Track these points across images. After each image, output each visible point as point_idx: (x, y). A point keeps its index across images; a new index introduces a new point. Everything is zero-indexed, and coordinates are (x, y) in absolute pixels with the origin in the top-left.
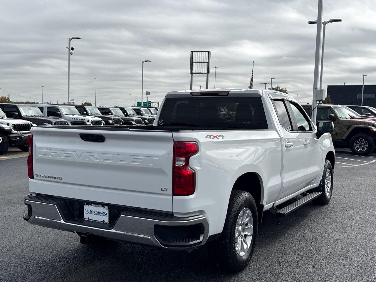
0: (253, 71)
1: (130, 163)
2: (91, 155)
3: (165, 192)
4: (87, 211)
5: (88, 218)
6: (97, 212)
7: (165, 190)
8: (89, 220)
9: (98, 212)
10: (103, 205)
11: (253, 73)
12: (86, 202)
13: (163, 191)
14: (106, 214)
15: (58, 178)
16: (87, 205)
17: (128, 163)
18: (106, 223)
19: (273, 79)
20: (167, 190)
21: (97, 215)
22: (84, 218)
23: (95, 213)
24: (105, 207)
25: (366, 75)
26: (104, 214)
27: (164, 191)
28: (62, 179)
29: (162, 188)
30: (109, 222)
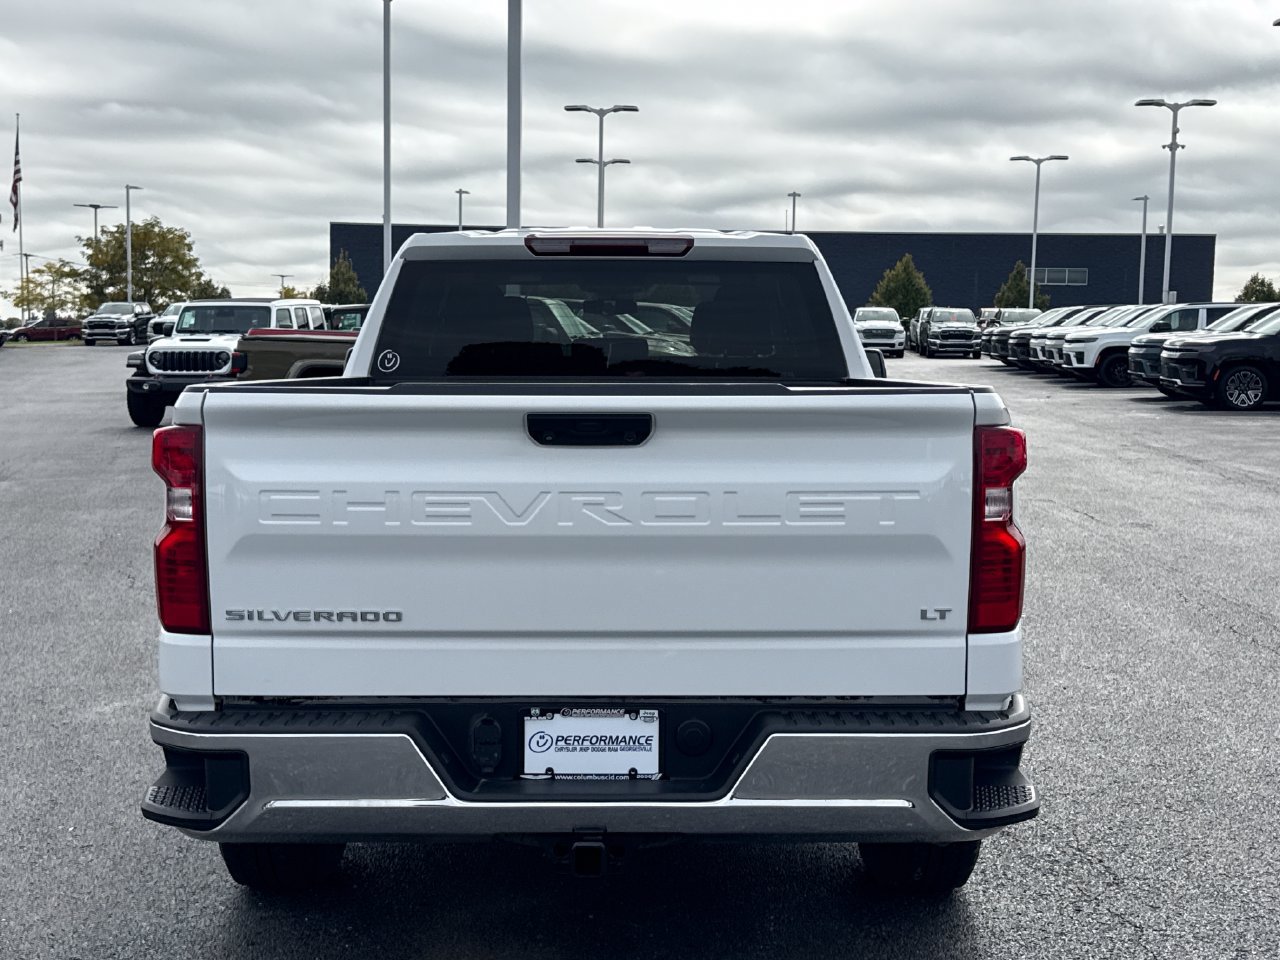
0: (17, 153)
1: (788, 523)
2: (586, 504)
3: (939, 625)
4: (542, 742)
5: (550, 770)
6: (594, 740)
7: (937, 615)
8: (553, 778)
9: (600, 739)
10: (630, 705)
11: (17, 162)
12: (536, 705)
13: (929, 621)
14: (642, 741)
15: (376, 615)
16: (543, 714)
17: (778, 524)
18: (647, 779)
19: (131, 191)
20: (947, 614)
21: (593, 750)
22: (526, 771)
23: (587, 743)
24: (642, 712)
25: (466, 192)
26: (634, 743)
27: (935, 619)
28: (404, 617)
29: (924, 608)
30: (660, 772)
